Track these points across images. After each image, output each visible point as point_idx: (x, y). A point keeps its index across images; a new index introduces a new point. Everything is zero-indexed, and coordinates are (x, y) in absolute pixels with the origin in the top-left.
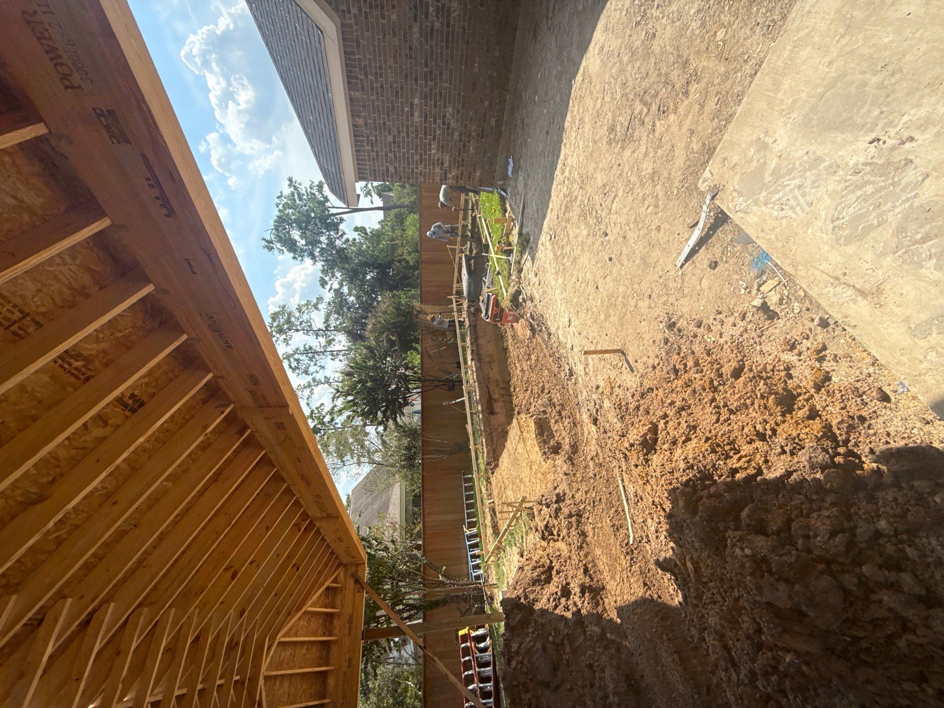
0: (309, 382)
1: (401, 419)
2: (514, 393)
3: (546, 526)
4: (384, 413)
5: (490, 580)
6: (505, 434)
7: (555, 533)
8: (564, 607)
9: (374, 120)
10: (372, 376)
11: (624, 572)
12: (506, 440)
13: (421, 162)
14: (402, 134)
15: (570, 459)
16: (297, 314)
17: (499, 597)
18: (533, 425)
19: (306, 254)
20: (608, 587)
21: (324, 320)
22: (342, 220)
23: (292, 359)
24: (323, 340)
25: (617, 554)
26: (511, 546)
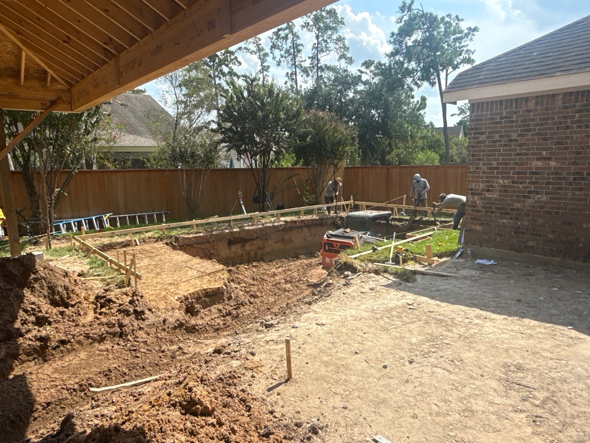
0: (263, 50)
1: (223, 147)
2: (251, 266)
3: (110, 301)
4: (230, 129)
5: (55, 241)
6: (207, 256)
7: (103, 310)
8: (26, 320)
9: (533, 120)
10: (268, 117)
11: (61, 383)
12: (201, 258)
13: (490, 169)
14: (518, 148)
15: (181, 325)
16: (334, 37)
17: (36, 251)
18: (217, 286)
19: (397, 46)
20: (46, 365)
21: (328, 65)
22: (433, 84)
23: (287, 31)
24: (307, 64)
25: (80, 374)
26: (90, 263)
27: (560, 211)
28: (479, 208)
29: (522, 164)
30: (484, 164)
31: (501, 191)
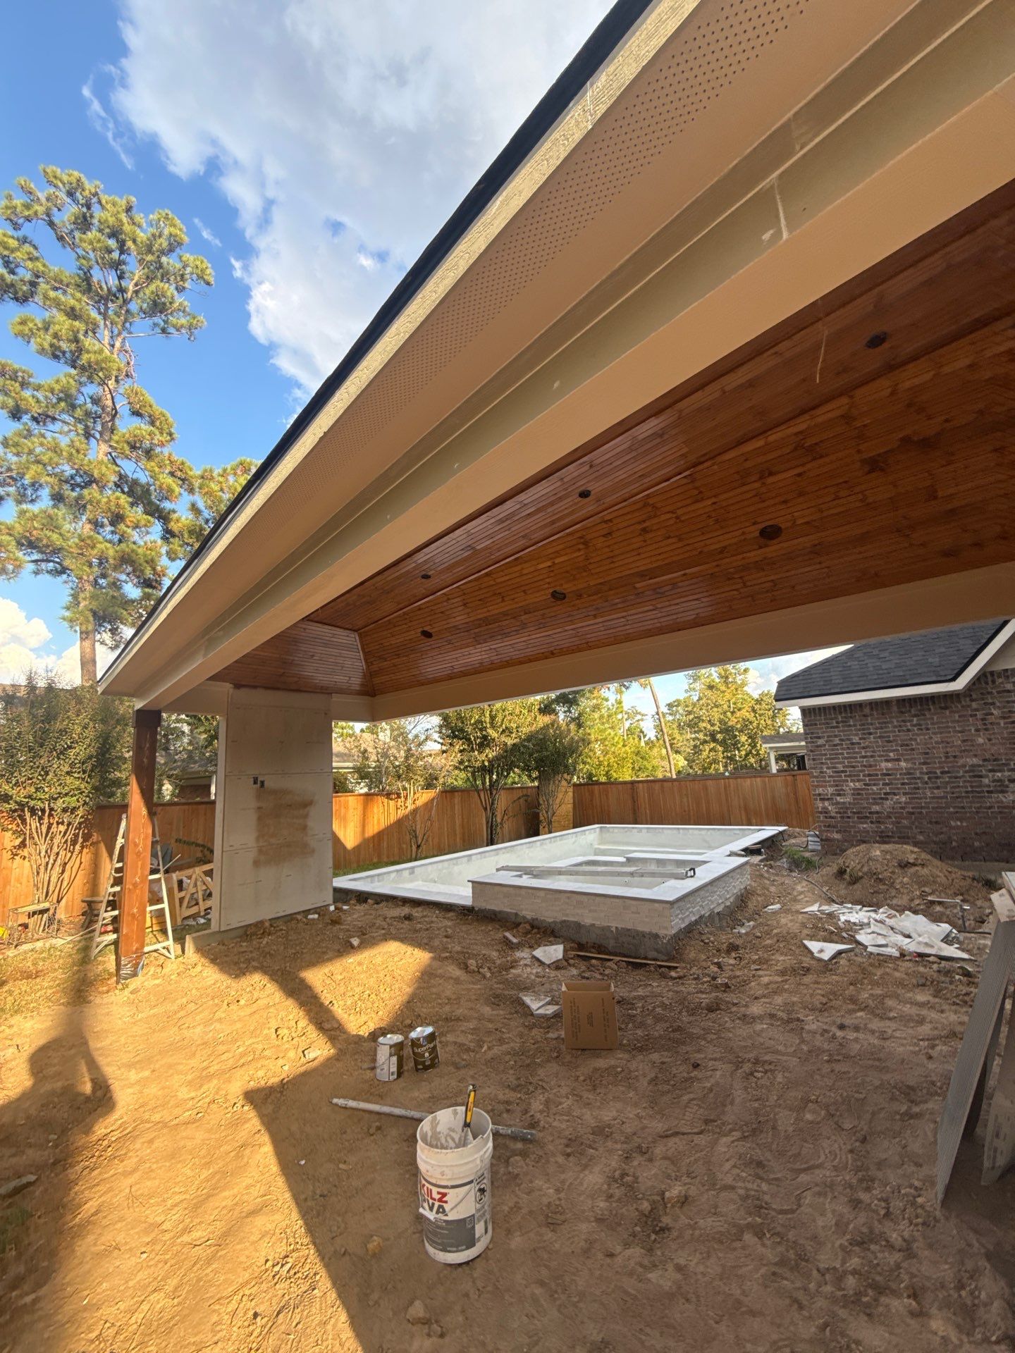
14: (863, 751)
27: (924, 811)
28: (833, 814)
29: (870, 766)
30: (828, 768)
31: (853, 794)
